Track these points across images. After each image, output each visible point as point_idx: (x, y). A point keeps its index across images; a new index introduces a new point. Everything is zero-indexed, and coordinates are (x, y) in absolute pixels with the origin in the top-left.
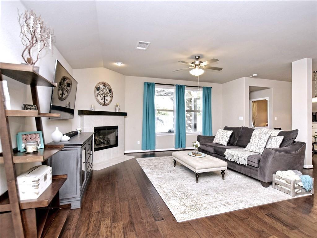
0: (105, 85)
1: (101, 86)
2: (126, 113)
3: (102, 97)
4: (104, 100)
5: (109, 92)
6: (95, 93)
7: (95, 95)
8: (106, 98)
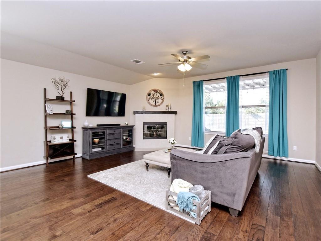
0: (156, 91)
1: (153, 92)
2: (176, 112)
3: (153, 100)
4: (155, 103)
5: (160, 96)
6: (147, 98)
7: (147, 100)
8: (157, 101)
